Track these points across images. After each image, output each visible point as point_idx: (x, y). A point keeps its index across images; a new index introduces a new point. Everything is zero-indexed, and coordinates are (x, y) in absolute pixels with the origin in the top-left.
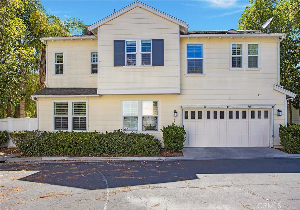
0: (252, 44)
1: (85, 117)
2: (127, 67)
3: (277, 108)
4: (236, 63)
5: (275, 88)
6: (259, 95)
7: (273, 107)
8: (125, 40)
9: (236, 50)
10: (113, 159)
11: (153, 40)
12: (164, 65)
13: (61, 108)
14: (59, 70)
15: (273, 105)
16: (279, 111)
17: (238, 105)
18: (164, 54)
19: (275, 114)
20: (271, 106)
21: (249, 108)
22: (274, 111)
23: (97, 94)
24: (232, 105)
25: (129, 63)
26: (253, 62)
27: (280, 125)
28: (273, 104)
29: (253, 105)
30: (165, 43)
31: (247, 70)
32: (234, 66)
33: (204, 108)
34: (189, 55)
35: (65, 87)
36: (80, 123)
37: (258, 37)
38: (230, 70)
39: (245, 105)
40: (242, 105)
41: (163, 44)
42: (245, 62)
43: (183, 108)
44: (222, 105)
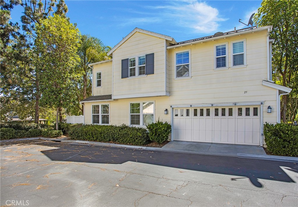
0: (237, 43)
1: (108, 115)
2: (130, 78)
3: (267, 104)
4: (221, 63)
5: (264, 84)
6: (246, 92)
7: (262, 103)
8: (128, 59)
9: (221, 51)
10: (113, 145)
11: (146, 55)
12: (154, 73)
13: (96, 109)
14: (99, 84)
15: (261, 102)
16: (269, 107)
17: (222, 103)
18: (155, 65)
19: (264, 110)
20: (260, 103)
21: (234, 105)
22: (264, 108)
23: (111, 99)
24: (216, 103)
25: (131, 75)
26: (239, 60)
27: (266, 122)
28: (262, 100)
29: (238, 103)
30: (155, 56)
31: (231, 68)
32: (218, 66)
33: (190, 107)
34: (178, 61)
35: (102, 95)
36: (106, 119)
37: (240, 35)
38: (215, 70)
39: (230, 103)
40: (227, 103)
41: (154, 57)
42: (229, 60)
43: (172, 107)
44: (207, 104)
